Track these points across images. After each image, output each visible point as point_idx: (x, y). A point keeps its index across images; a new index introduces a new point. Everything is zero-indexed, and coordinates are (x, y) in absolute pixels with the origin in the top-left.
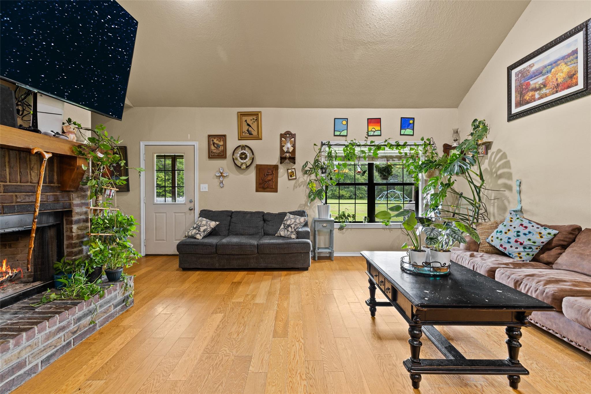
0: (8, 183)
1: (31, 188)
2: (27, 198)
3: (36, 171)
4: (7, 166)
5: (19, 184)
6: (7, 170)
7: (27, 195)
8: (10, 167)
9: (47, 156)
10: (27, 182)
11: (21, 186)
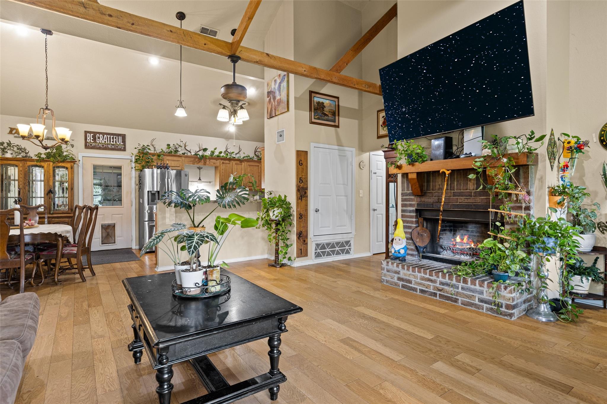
0: (456, 191)
1: (470, 193)
2: (466, 200)
3: (473, 182)
4: (456, 181)
5: (462, 191)
6: (456, 183)
7: (466, 198)
8: (457, 181)
9: (447, 173)
10: (467, 189)
11: (463, 192)
